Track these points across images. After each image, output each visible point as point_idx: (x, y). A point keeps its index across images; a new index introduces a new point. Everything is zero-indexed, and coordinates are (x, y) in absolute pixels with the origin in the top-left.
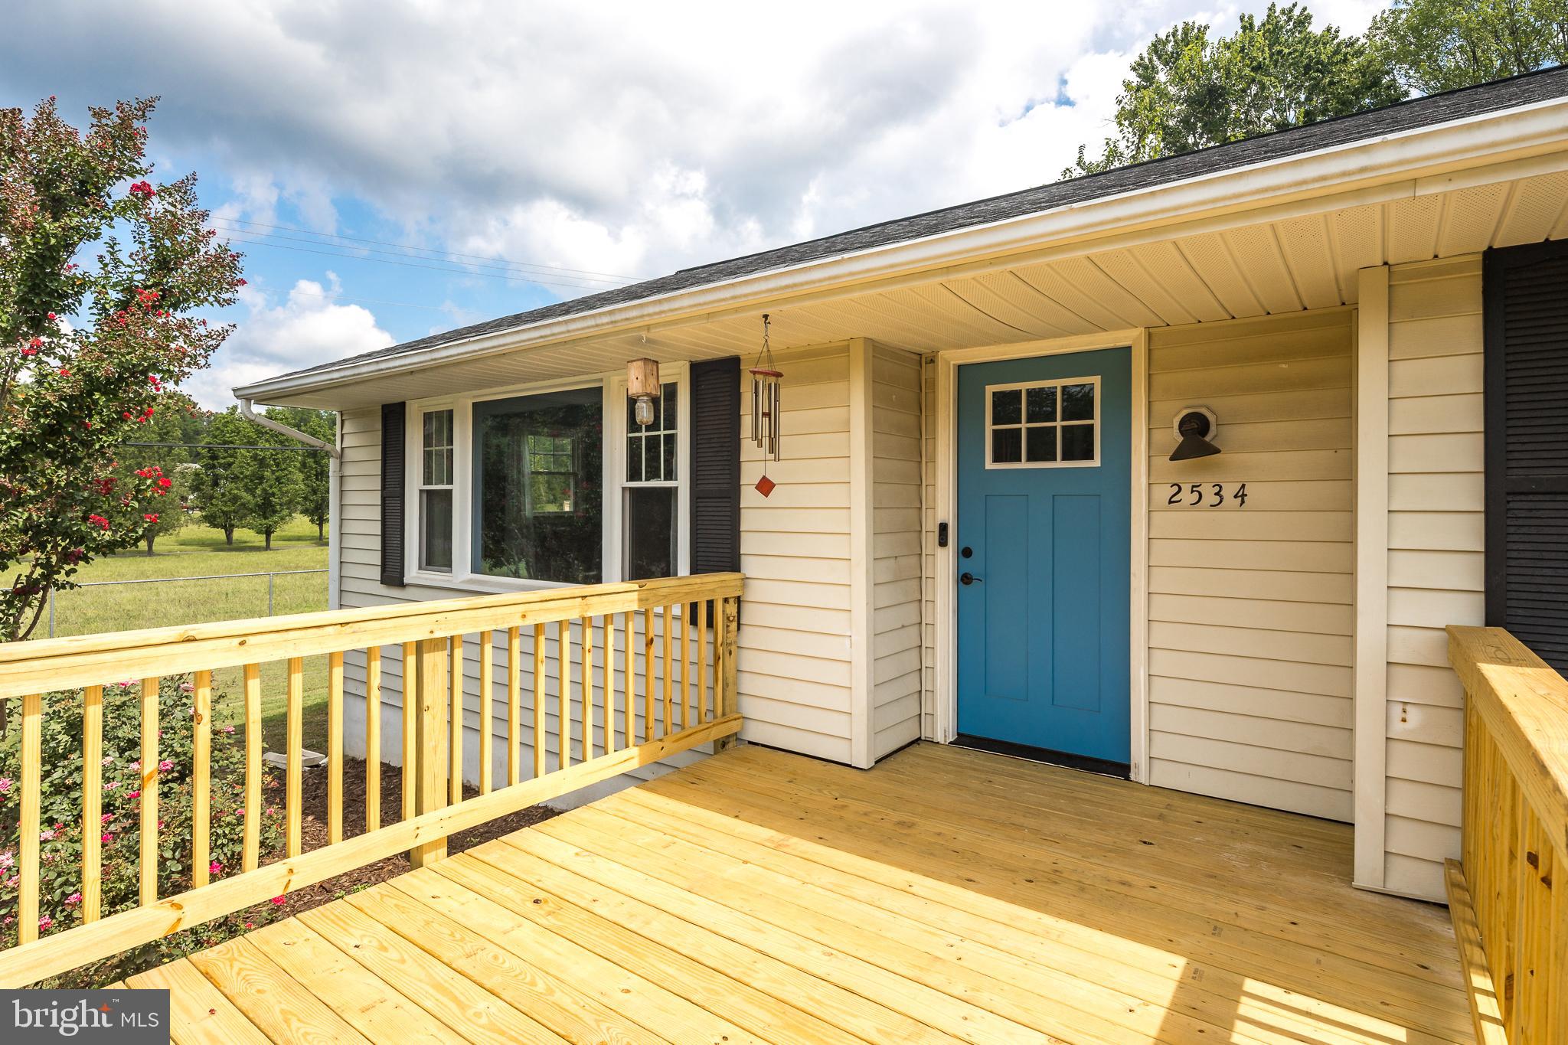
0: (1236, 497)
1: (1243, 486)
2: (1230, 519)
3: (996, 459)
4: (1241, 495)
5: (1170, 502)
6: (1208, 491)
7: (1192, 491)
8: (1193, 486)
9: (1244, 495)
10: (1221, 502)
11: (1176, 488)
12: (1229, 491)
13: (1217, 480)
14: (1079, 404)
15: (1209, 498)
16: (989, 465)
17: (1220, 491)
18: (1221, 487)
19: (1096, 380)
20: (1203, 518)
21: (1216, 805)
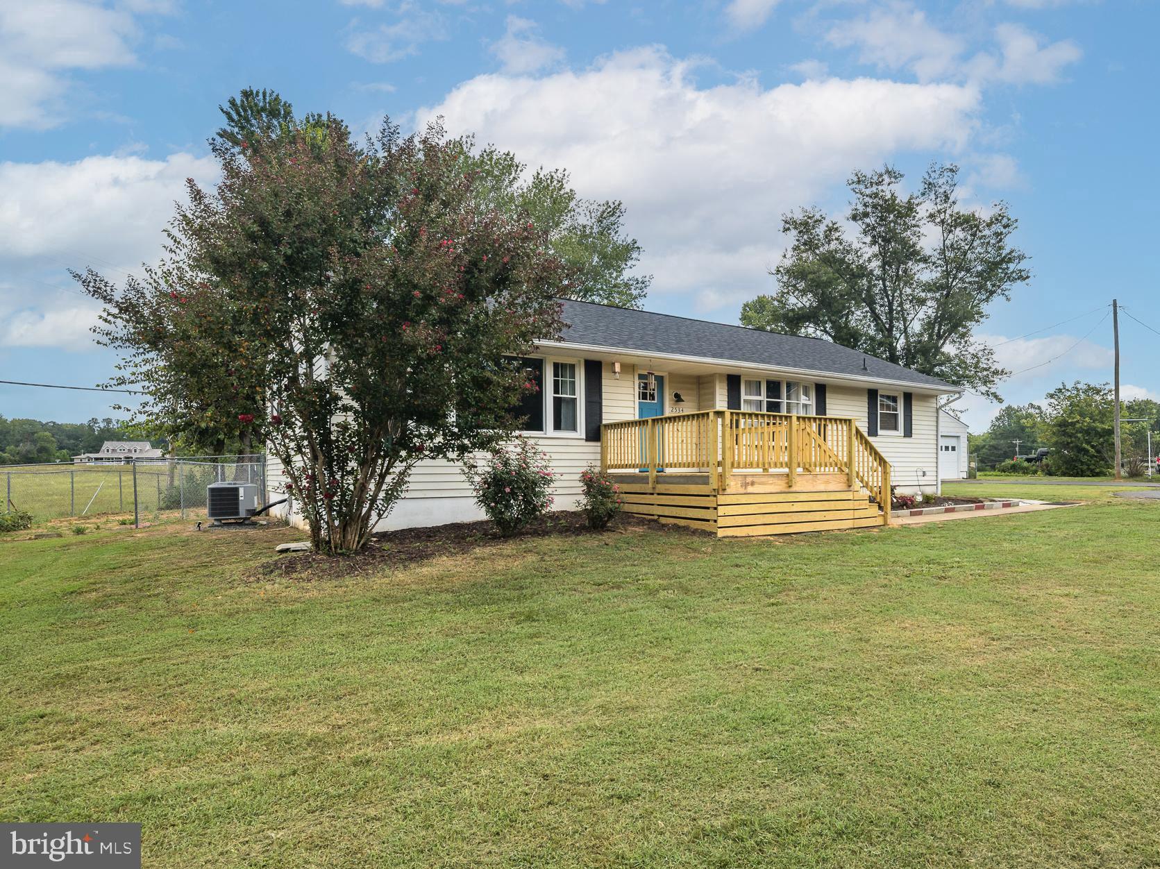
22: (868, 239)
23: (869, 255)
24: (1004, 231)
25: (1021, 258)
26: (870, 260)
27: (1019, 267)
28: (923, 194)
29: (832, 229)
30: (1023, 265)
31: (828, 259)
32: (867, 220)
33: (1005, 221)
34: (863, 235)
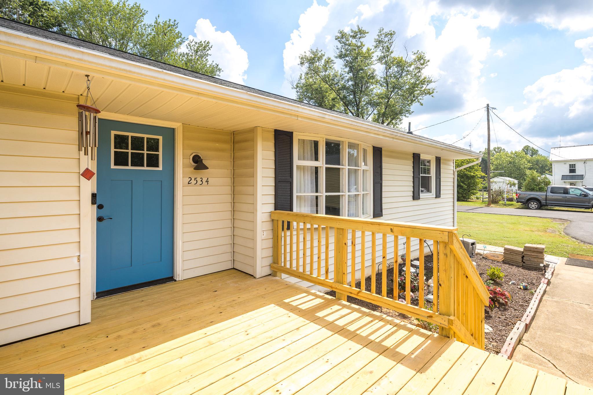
0: (206, 182)
1: (208, 179)
2: (205, 189)
3: (116, 164)
4: (207, 181)
5: (189, 183)
6: (199, 180)
7: (195, 180)
8: (195, 178)
9: (208, 181)
10: (202, 183)
11: (190, 179)
12: (204, 180)
13: (201, 177)
14: (153, 145)
15: (199, 182)
16: (113, 166)
17: (202, 180)
18: (202, 179)
19: (160, 138)
20: (198, 188)
21: (204, 277)
22: (347, 69)
23: (347, 78)
24: (421, 67)
25: (430, 82)
26: (348, 81)
27: (428, 87)
28: (376, 47)
29: (329, 61)
30: (431, 86)
31: (325, 79)
32: (347, 58)
33: (422, 61)
34: (344, 67)
